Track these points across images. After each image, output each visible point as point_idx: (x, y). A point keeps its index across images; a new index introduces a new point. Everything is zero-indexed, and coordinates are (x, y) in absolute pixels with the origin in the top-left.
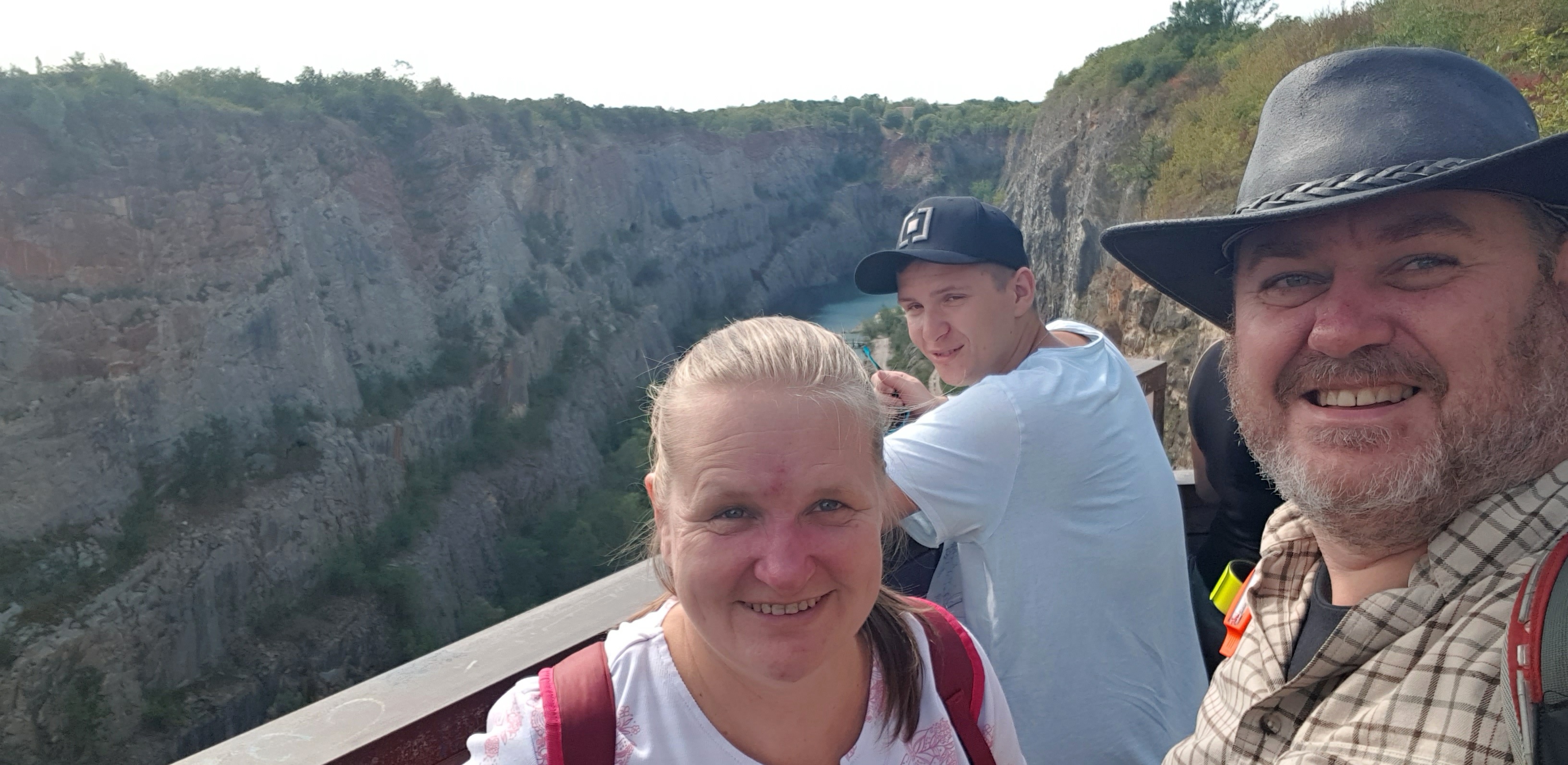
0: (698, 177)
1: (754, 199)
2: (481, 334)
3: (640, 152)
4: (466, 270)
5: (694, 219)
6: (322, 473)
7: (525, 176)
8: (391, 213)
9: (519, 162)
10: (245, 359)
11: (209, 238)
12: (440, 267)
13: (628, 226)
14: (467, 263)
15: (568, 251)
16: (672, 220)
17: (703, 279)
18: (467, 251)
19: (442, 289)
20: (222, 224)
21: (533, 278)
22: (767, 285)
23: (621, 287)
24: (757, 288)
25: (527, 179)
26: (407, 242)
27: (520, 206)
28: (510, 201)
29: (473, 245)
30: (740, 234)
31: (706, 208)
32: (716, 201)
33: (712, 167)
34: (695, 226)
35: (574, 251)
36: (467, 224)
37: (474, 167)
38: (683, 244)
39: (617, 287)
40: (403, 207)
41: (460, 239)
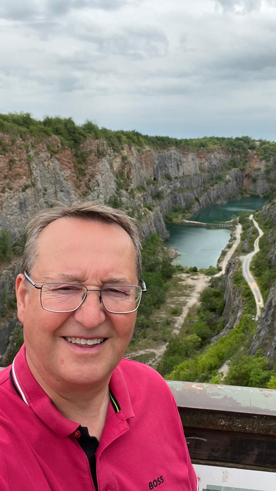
0: (179, 163)
1: (199, 172)
3: (160, 153)
4: (94, 189)
5: (176, 178)
7: (118, 158)
8: (70, 168)
9: (117, 154)
10: (16, 214)
11: (7, 172)
12: (85, 188)
13: (153, 178)
14: (94, 187)
15: (130, 186)
16: (168, 177)
17: (177, 199)
18: (95, 183)
20: (12, 167)
21: (117, 194)
22: (200, 202)
23: (148, 199)
24: (197, 203)
25: (119, 160)
26: (74, 179)
27: (115, 169)
28: (112, 167)
29: (97, 181)
30: (192, 184)
31: (181, 174)
32: (185, 172)
33: (185, 160)
34: (176, 180)
35: (133, 186)
36: (95, 174)
37: (100, 154)
38: (171, 186)
39: (146, 199)
40: (75, 166)
41: (93, 179)
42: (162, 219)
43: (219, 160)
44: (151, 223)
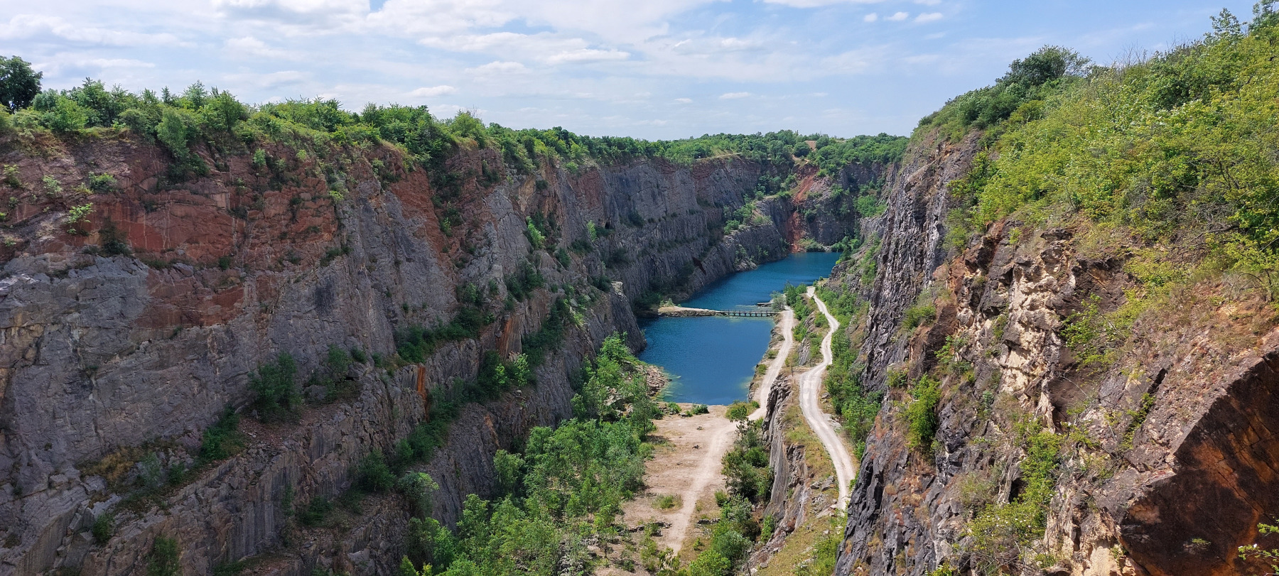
0: (656, 191)
1: (697, 207)
2: (490, 301)
3: (614, 171)
4: (479, 253)
5: (651, 221)
6: (361, 401)
7: (528, 186)
8: (425, 211)
9: (524, 177)
10: (309, 315)
11: (287, 226)
12: (461, 251)
13: (603, 225)
14: (481, 248)
15: (557, 241)
16: (635, 221)
17: (657, 263)
18: (481, 240)
19: (461, 267)
20: (298, 215)
21: (530, 260)
22: (705, 269)
23: (596, 268)
24: (697, 271)
25: (529, 189)
26: (436, 232)
27: (523, 209)
28: (516, 204)
29: (486, 235)
30: (686, 232)
31: (661, 213)
32: (668, 208)
33: (667, 183)
34: (652, 226)
35: (562, 243)
36: (482, 220)
37: (489, 179)
38: (643, 238)
39: (594, 268)
40: (436, 206)
41: (476, 231)
42: (628, 307)
43: (737, 180)
44: (606, 319)
